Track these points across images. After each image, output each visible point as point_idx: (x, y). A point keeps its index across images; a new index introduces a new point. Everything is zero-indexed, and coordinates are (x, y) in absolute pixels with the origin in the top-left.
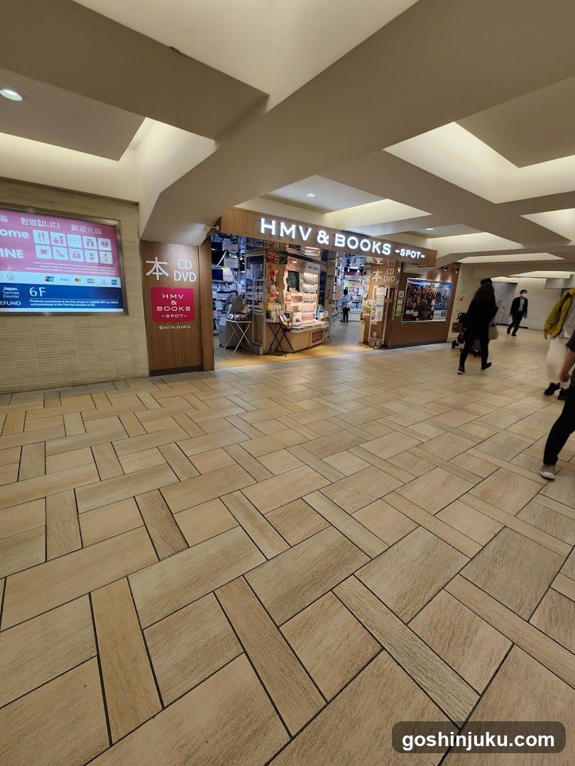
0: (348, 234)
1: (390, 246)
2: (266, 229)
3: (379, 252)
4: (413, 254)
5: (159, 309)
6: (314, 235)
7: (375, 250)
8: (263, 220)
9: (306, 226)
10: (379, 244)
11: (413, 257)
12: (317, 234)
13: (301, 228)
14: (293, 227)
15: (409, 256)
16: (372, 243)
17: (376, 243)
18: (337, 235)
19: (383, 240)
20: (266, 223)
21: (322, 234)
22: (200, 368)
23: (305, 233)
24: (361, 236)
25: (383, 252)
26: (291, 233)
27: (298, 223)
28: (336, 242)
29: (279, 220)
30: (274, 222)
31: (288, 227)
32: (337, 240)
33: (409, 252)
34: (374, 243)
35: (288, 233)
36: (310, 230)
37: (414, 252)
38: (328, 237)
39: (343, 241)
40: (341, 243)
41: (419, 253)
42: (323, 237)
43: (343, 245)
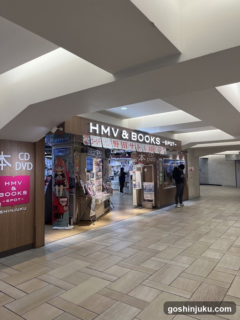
0: (138, 132)
1: (159, 139)
2: (93, 130)
3: (154, 143)
4: (171, 144)
6: (120, 133)
7: (152, 142)
8: (91, 124)
9: (116, 128)
10: (154, 138)
11: (171, 145)
12: (122, 133)
13: (113, 129)
14: (109, 128)
15: (169, 144)
16: (150, 137)
17: (153, 138)
18: (133, 133)
19: (155, 136)
20: (93, 126)
21: (125, 132)
22: (33, 245)
23: (115, 132)
24: (145, 134)
25: (157, 143)
26: (108, 132)
27: (111, 126)
28: (132, 138)
29: (101, 124)
30: (97, 125)
31: (106, 128)
32: (133, 136)
33: (169, 143)
34: (151, 137)
35: (106, 132)
36: (118, 130)
37: (171, 142)
38: (128, 134)
39: (136, 137)
41: (173, 143)
42: (125, 134)
43: (136, 139)
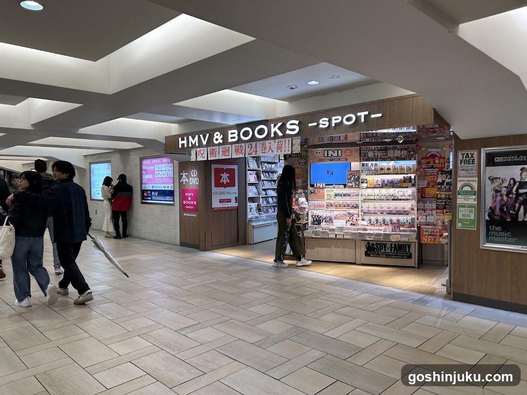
0: (240, 127)
2: (181, 144)
5: (184, 202)
6: (211, 138)
8: (180, 139)
9: (205, 133)
12: (214, 137)
13: (201, 136)
14: (197, 137)
16: (269, 127)
18: (230, 132)
21: (217, 135)
23: (205, 139)
26: (195, 142)
27: (200, 133)
29: (188, 135)
30: (185, 138)
31: (194, 138)
32: (230, 136)
34: (272, 125)
36: (208, 135)
38: (221, 136)
39: (236, 135)
40: (234, 138)
